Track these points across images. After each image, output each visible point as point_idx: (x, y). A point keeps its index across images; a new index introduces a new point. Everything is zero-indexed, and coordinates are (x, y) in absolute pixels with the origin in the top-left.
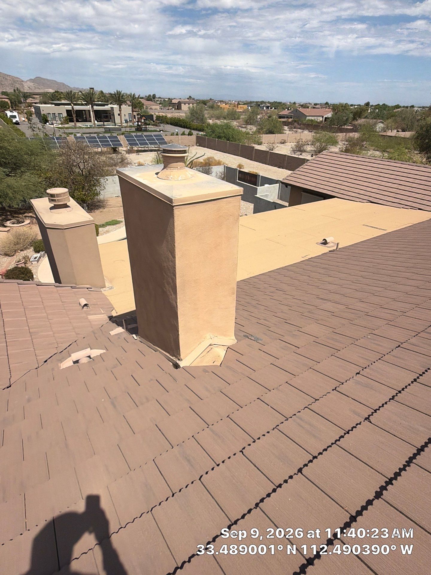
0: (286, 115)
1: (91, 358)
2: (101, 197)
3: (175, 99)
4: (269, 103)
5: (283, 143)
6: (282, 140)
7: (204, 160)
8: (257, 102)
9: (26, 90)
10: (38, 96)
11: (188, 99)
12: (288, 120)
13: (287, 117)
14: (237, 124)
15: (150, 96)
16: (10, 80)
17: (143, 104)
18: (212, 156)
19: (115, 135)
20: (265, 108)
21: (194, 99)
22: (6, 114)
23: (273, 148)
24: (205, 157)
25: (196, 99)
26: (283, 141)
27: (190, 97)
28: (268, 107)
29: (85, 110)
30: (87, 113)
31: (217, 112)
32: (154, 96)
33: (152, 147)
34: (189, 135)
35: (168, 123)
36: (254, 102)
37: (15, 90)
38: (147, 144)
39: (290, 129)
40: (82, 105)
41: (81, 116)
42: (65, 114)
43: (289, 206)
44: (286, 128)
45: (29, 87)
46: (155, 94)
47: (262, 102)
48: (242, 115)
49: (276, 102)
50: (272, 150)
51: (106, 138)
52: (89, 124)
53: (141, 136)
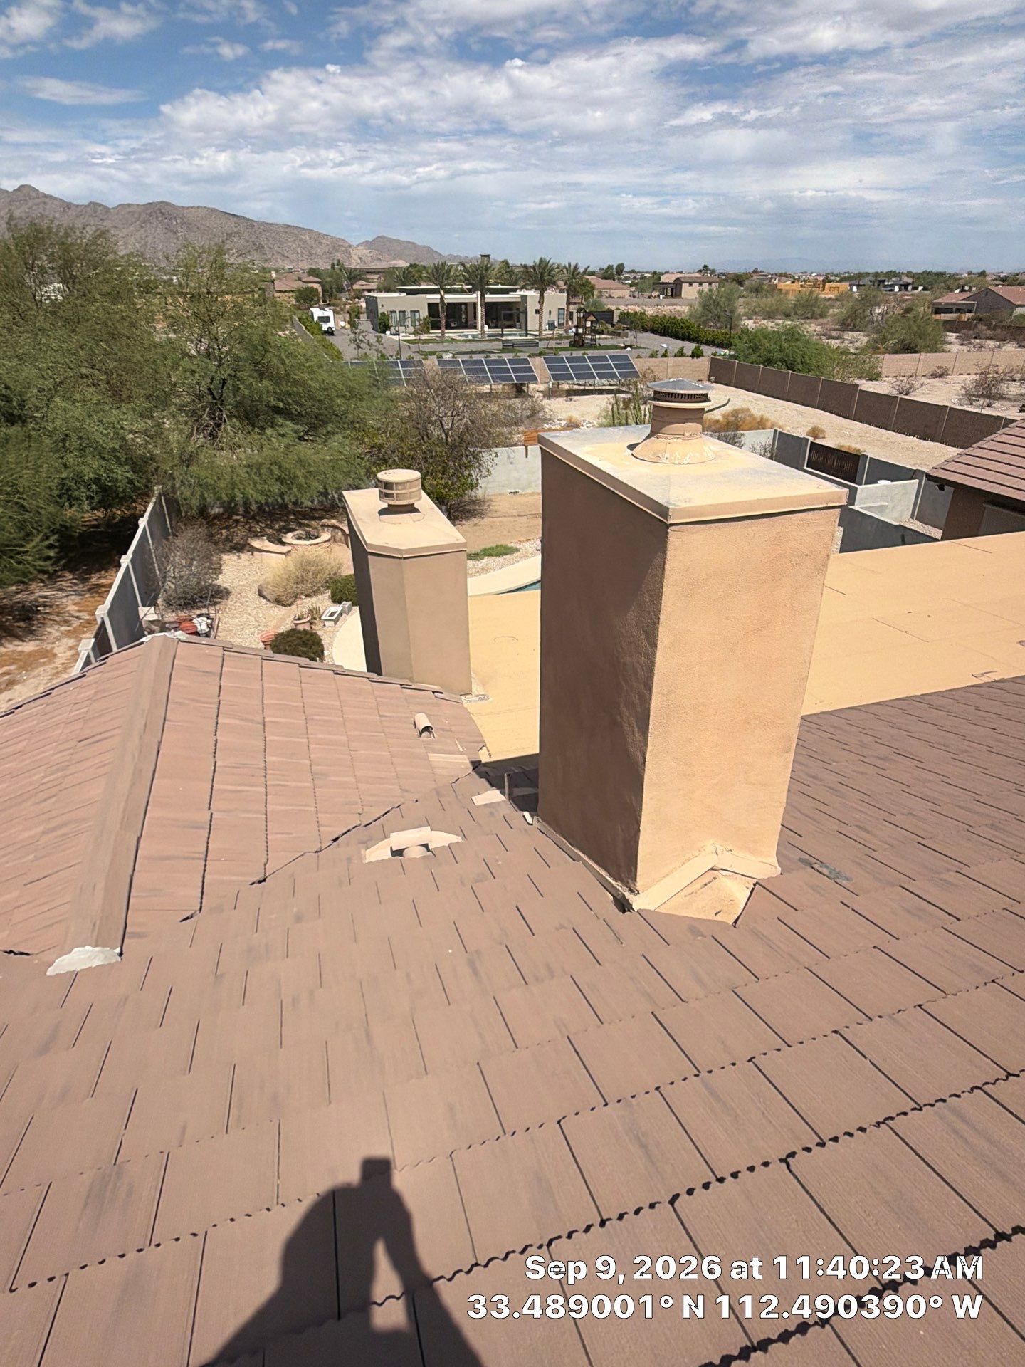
0: (954, 304)
1: (428, 850)
2: (479, 493)
3: (667, 272)
4: (909, 274)
5: (940, 376)
6: (938, 367)
7: (724, 416)
8: (876, 275)
9: (355, 264)
10: (376, 276)
11: (700, 271)
12: (960, 317)
13: (958, 310)
14: (819, 328)
15: (610, 267)
16: (327, 245)
17: (593, 288)
18: (745, 406)
19: (523, 356)
20: (897, 289)
21: (713, 272)
22: (312, 313)
23: (911, 388)
24: (728, 408)
25: (717, 272)
26: (939, 371)
27: (705, 266)
28: (905, 286)
29: (465, 304)
30: (470, 309)
31: (768, 302)
32: (620, 268)
33: (604, 383)
34: (693, 356)
35: (645, 330)
36: (868, 274)
37: (333, 265)
38: (592, 376)
39: (964, 340)
40: (462, 291)
41: (456, 316)
42: (424, 313)
43: (942, 539)
44: (952, 337)
45: (361, 258)
46: (622, 265)
47: (891, 274)
48: (832, 306)
49: (929, 273)
50: (906, 394)
51: (503, 362)
52: (470, 332)
53: (582, 359)
